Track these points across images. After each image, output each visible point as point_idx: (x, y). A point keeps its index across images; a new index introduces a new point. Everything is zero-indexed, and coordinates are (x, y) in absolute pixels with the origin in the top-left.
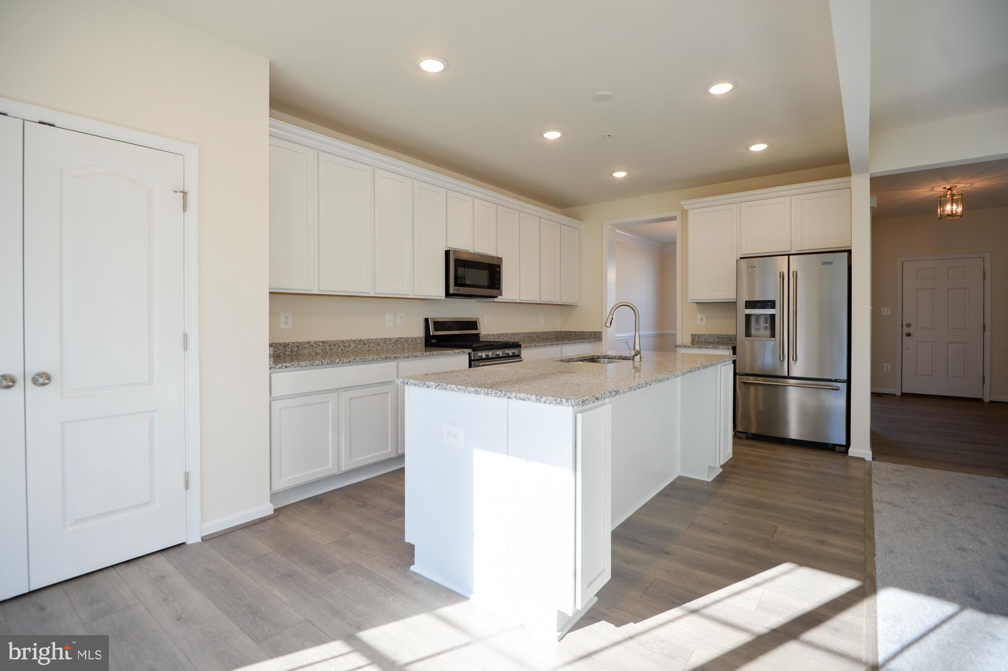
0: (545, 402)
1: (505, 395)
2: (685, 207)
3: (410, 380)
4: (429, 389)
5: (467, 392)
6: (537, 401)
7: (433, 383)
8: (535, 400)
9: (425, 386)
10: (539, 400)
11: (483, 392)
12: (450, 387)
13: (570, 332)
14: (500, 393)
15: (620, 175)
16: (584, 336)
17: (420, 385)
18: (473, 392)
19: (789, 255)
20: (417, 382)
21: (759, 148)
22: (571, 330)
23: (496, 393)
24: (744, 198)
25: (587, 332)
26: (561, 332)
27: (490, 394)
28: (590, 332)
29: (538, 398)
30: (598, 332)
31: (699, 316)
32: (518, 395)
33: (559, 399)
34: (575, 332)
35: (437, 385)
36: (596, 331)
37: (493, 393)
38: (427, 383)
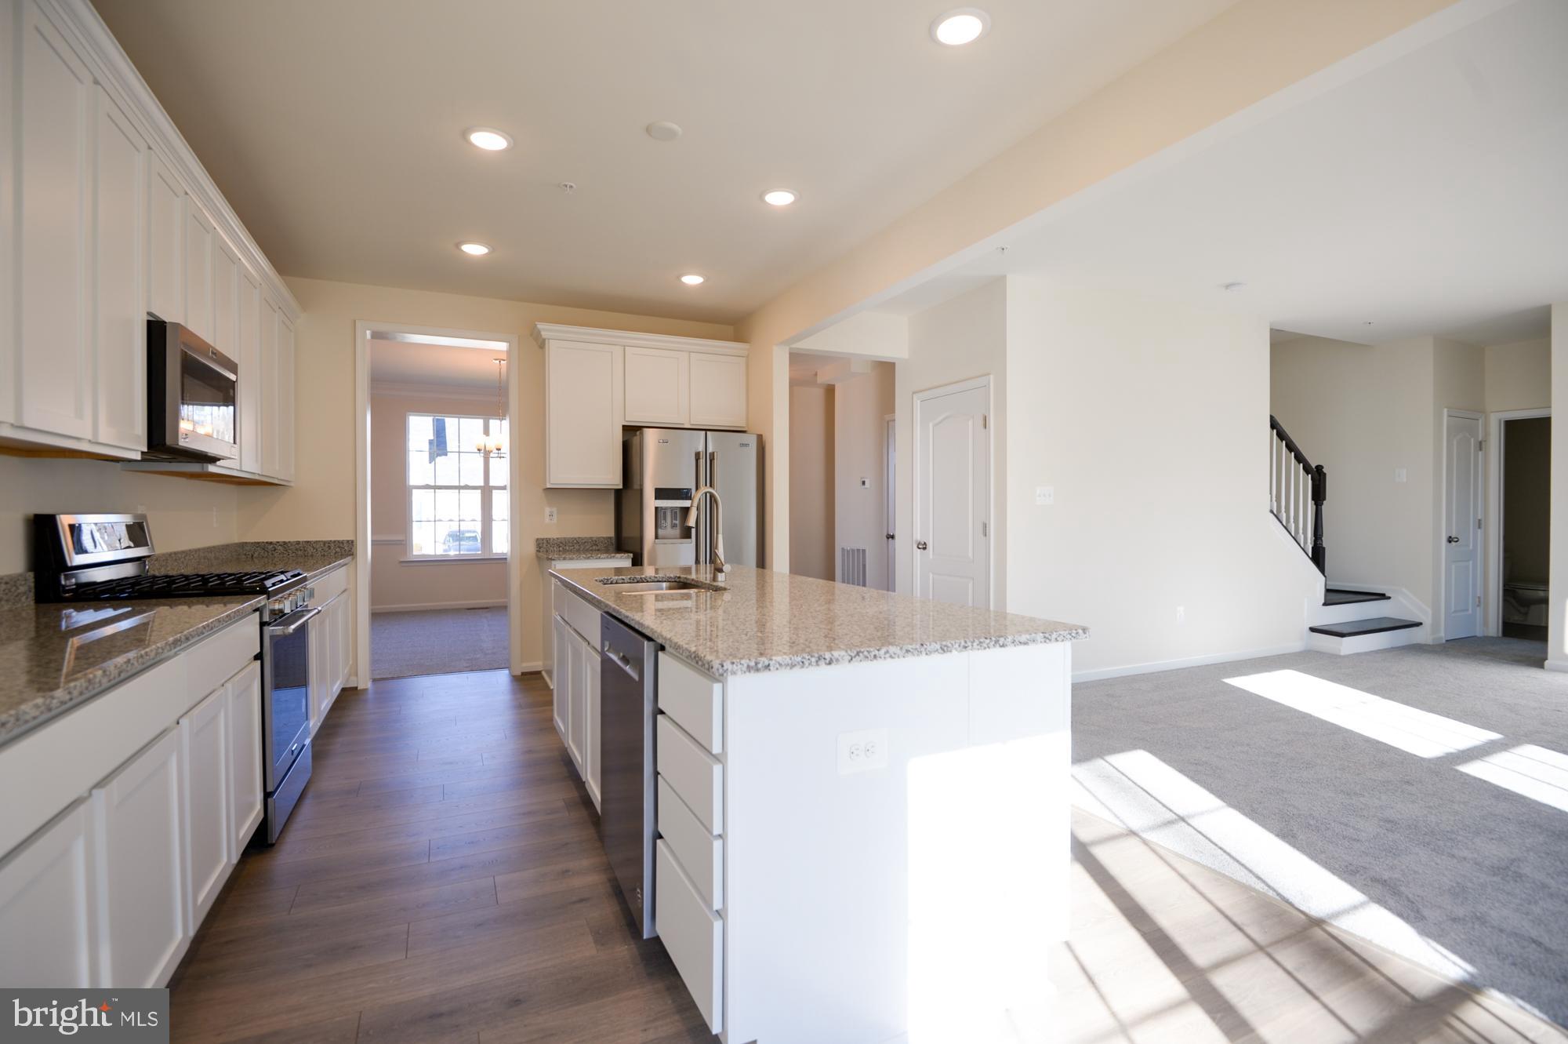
0: (1056, 639)
1: (997, 642)
2: (543, 333)
3: (774, 658)
4: (833, 666)
5: (924, 653)
6: (1045, 642)
7: (843, 653)
8: (1043, 640)
9: (822, 662)
10: (1048, 638)
11: (957, 645)
12: (887, 652)
13: (271, 543)
14: (988, 641)
15: (474, 250)
16: (310, 550)
17: (807, 663)
18: (937, 650)
19: (706, 430)
20: (799, 659)
21: (692, 280)
22: (274, 540)
23: (981, 642)
24: (634, 341)
25: (316, 542)
26: (243, 545)
27: (970, 647)
28: (325, 543)
29: (1047, 635)
30: (348, 541)
31: (547, 510)
32: (1018, 638)
33: (1074, 631)
34: (285, 543)
35: (853, 655)
36: (341, 539)
37: (975, 644)
38: (828, 656)
